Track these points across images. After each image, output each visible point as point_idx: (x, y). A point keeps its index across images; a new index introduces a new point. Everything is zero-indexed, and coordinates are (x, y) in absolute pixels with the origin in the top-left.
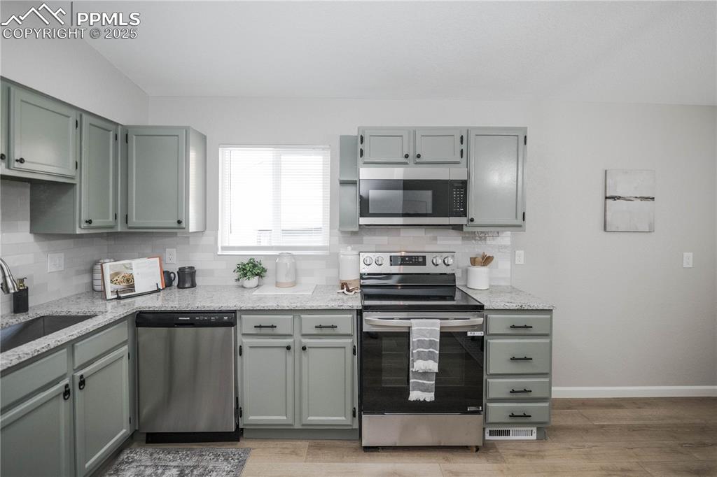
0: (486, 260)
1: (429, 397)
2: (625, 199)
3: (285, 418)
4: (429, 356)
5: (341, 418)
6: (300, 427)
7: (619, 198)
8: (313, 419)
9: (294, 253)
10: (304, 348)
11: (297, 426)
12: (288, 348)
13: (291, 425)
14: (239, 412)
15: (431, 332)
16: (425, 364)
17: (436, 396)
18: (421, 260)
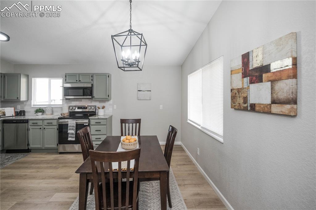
0: (103, 108)
1: (74, 139)
2: (143, 91)
3: (40, 146)
4: (73, 129)
5: (54, 146)
6: (44, 148)
7: (141, 91)
8: (47, 146)
9: (52, 106)
10: (44, 128)
11: (43, 148)
12: (40, 128)
13: (41, 148)
14: (28, 145)
15: (73, 124)
16: (71, 131)
17: (75, 139)
18: (86, 108)
